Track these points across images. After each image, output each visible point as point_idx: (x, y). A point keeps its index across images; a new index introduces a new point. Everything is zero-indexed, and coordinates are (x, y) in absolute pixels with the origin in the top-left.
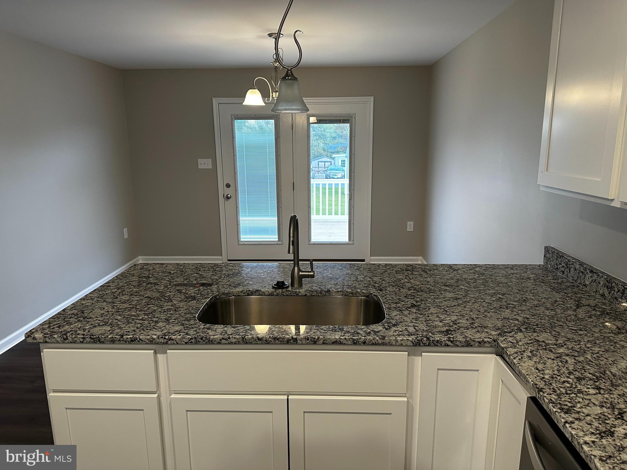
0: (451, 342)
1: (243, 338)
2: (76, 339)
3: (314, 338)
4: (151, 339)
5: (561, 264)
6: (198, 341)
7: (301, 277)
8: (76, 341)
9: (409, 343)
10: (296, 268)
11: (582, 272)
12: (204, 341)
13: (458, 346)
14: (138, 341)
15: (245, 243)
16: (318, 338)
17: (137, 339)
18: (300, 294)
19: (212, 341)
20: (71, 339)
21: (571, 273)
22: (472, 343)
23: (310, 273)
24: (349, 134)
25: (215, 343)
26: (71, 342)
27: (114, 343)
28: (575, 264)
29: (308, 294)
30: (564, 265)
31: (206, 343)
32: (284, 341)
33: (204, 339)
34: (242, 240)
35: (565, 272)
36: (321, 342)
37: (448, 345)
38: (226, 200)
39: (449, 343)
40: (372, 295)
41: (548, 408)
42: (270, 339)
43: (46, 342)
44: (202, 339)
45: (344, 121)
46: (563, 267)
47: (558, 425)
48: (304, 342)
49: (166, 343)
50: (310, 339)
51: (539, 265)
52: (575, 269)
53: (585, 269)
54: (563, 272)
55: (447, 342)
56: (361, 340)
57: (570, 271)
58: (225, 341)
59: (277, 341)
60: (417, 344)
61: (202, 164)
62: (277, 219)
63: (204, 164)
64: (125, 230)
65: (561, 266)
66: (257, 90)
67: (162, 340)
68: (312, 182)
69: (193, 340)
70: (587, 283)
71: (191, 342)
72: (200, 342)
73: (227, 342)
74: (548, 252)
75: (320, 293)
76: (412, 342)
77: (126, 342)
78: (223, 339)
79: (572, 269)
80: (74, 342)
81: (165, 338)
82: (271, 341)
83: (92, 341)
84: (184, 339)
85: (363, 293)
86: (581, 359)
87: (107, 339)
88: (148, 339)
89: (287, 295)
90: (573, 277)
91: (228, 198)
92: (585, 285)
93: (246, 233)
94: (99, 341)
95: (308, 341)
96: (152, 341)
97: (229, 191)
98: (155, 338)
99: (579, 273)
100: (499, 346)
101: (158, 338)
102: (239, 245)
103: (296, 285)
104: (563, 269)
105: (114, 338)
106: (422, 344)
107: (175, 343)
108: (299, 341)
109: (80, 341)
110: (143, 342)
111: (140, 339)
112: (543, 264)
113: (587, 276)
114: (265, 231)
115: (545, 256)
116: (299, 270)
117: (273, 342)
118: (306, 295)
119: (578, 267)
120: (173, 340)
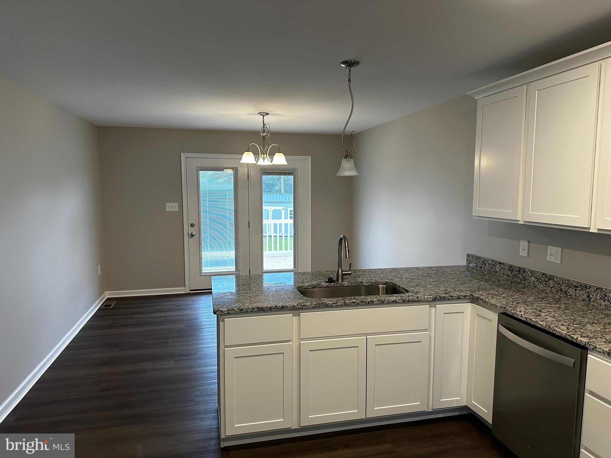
0: (451, 297)
1: (345, 302)
2: (248, 310)
3: (383, 300)
4: (293, 306)
5: (479, 263)
6: (320, 306)
7: (343, 275)
8: (248, 311)
9: (431, 299)
10: (340, 269)
11: (494, 265)
12: (323, 305)
13: (454, 299)
14: (286, 308)
15: (206, 274)
16: (385, 300)
17: (285, 307)
18: (345, 285)
19: (327, 305)
20: (245, 310)
21: (486, 267)
22: (461, 297)
23: (349, 272)
24: (293, 184)
25: (329, 306)
26: (245, 312)
27: (271, 310)
28: (488, 261)
29: (350, 285)
30: (481, 263)
31: (324, 306)
32: (366, 303)
33: (323, 304)
34: (203, 272)
35: (483, 267)
36: (386, 302)
37: (449, 299)
38: (190, 238)
39: (450, 298)
40: (388, 283)
41: (511, 313)
42: (359, 302)
43: (229, 313)
44: (322, 304)
45: (289, 174)
46: (481, 264)
47: (518, 317)
48: (377, 302)
49: (302, 308)
50: (380, 300)
51: (465, 266)
52: (489, 264)
53: (496, 263)
54: (481, 267)
55: (449, 297)
56: (407, 299)
57: (486, 266)
58: (335, 304)
59: (363, 303)
60: (435, 300)
61: (169, 207)
62: (234, 252)
63: (172, 207)
64: (99, 266)
65: (479, 264)
66: (251, 152)
67: (299, 306)
68: (264, 223)
69: (317, 305)
70: (497, 270)
71: (316, 306)
72: (321, 306)
73: (336, 305)
74: (470, 257)
75: (357, 284)
76: (432, 298)
77: (278, 309)
78: (334, 303)
79: (487, 264)
80: (247, 312)
81: (301, 305)
82: (360, 303)
83: (258, 310)
84: (312, 305)
85: (382, 282)
86: (514, 297)
87: (267, 308)
88: (291, 306)
89: (337, 287)
90: (488, 269)
91: (192, 236)
92: (496, 272)
93: (207, 265)
94: (262, 310)
95: (379, 302)
96: (294, 307)
97: (193, 231)
98: (296, 305)
99: (492, 266)
100: (474, 297)
101: (298, 305)
102: (201, 276)
103: (340, 280)
104: (481, 265)
105: (272, 307)
106: (437, 299)
107: (307, 307)
108: (374, 302)
109: (251, 311)
110: (289, 308)
111: (287, 307)
112: (466, 264)
113: (497, 267)
114: (224, 263)
115: (467, 260)
116: (342, 271)
117: (361, 304)
118: (348, 286)
119: (490, 262)
120: (306, 306)
